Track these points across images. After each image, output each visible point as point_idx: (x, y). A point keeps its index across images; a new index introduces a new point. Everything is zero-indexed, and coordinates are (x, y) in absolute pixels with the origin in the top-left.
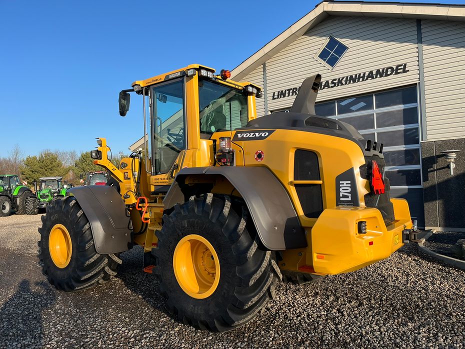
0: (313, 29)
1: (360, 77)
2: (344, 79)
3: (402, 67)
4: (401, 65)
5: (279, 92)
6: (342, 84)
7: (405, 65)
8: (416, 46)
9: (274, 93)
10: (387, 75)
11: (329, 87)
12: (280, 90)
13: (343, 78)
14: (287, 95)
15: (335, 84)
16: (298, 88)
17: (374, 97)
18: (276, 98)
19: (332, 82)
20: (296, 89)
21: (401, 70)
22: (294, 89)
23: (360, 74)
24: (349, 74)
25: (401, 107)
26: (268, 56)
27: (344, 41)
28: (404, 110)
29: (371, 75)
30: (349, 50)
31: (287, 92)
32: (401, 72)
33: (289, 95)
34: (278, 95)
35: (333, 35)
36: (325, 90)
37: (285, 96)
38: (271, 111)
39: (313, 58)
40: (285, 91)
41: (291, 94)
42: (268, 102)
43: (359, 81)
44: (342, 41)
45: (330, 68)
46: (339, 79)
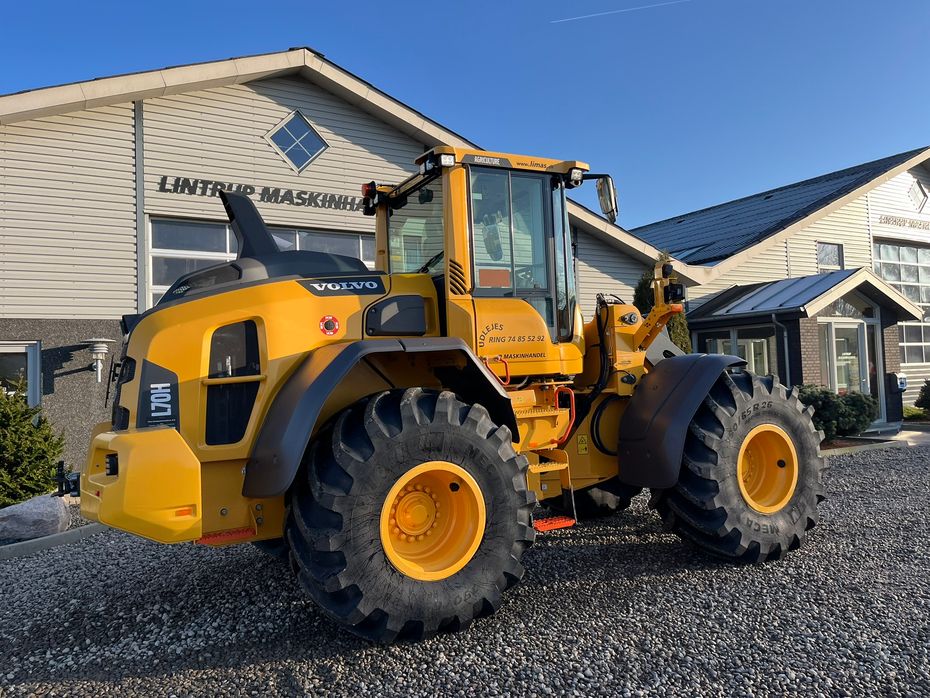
0: (263, 84)
1: (345, 203)
2: (321, 198)
5: (178, 179)
6: (317, 205)
9: (164, 179)
11: (292, 202)
12: (183, 175)
13: (319, 194)
14: (199, 191)
15: (304, 200)
16: (227, 185)
17: (361, 241)
18: (169, 191)
19: (299, 196)
20: (222, 185)
22: (217, 183)
23: (347, 198)
24: (330, 191)
27: (323, 132)
30: (329, 150)
31: (200, 185)
33: (204, 193)
35: (302, 111)
36: (285, 205)
37: (192, 191)
38: (151, 215)
39: (262, 137)
40: (196, 182)
41: (209, 192)
42: (146, 193)
43: (345, 208)
44: (318, 129)
45: (294, 167)
46: (312, 193)
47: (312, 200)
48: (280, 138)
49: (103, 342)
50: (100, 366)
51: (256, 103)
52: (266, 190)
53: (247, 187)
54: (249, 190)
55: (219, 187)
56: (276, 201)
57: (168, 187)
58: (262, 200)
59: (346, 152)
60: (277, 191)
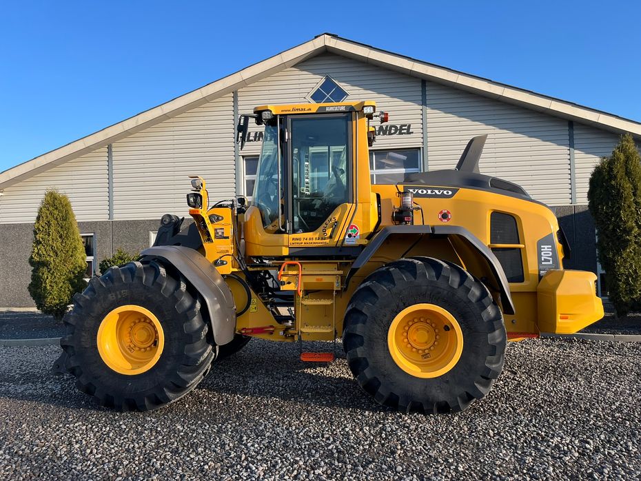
0: (304, 63)
3: (406, 127)
4: (406, 126)
5: (256, 133)
7: (410, 126)
8: (421, 107)
10: (390, 134)
12: (259, 130)
17: (374, 156)
21: (405, 131)
25: (403, 171)
26: (244, 83)
27: (344, 86)
28: (405, 174)
30: (348, 98)
32: (405, 133)
34: (255, 137)
35: (330, 75)
38: (243, 157)
39: (305, 98)
44: (341, 85)
48: (317, 96)
57: (251, 138)
59: (361, 96)
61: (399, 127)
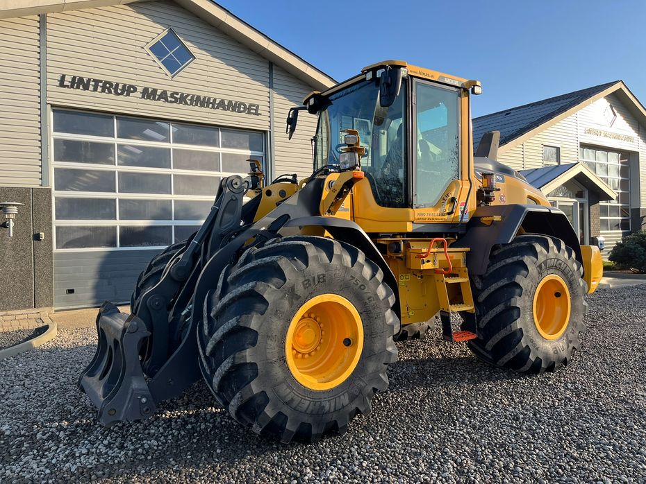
1: (208, 103)
2: (189, 98)
4: (254, 106)
5: (74, 78)
6: (186, 103)
7: (258, 107)
8: (268, 90)
9: (63, 77)
10: (239, 111)
11: (166, 100)
12: (78, 74)
13: (188, 95)
14: (91, 88)
15: (176, 99)
16: (114, 84)
17: (220, 132)
18: (68, 86)
19: (172, 96)
20: (111, 84)
22: (106, 82)
23: (209, 99)
24: (197, 93)
25: (248, 152)
27: (191, 47)
28: (251, 156)
29: (222, 104)
30: (196, 61)
31: (92, 83)
32: (253, 113)
33: (95, 90)
34: (73, 82)
35: (175, 30)
36: (161, 102)
37: (86, 88)
38: (52, 106)
39: (143, 48)
40: (89, 80)
41: (99, 89)
42: (49, 88)
43: (208, 106)
44: (187, 44)
45: (168, 73)
46: (183, 94)
47: (182, 99)
48: (157, 49)
49: (14, 205)
50: (12, 224)
51: (137, 20)
52: (146, 90)
53: (130, 86)
54: (132, 89)
55: (108, 85)
56: (154, 99)
57: (66, 83)
58: (143, 97)
59: (209, 63)
60: (155, 91)
61: (247, 105)
